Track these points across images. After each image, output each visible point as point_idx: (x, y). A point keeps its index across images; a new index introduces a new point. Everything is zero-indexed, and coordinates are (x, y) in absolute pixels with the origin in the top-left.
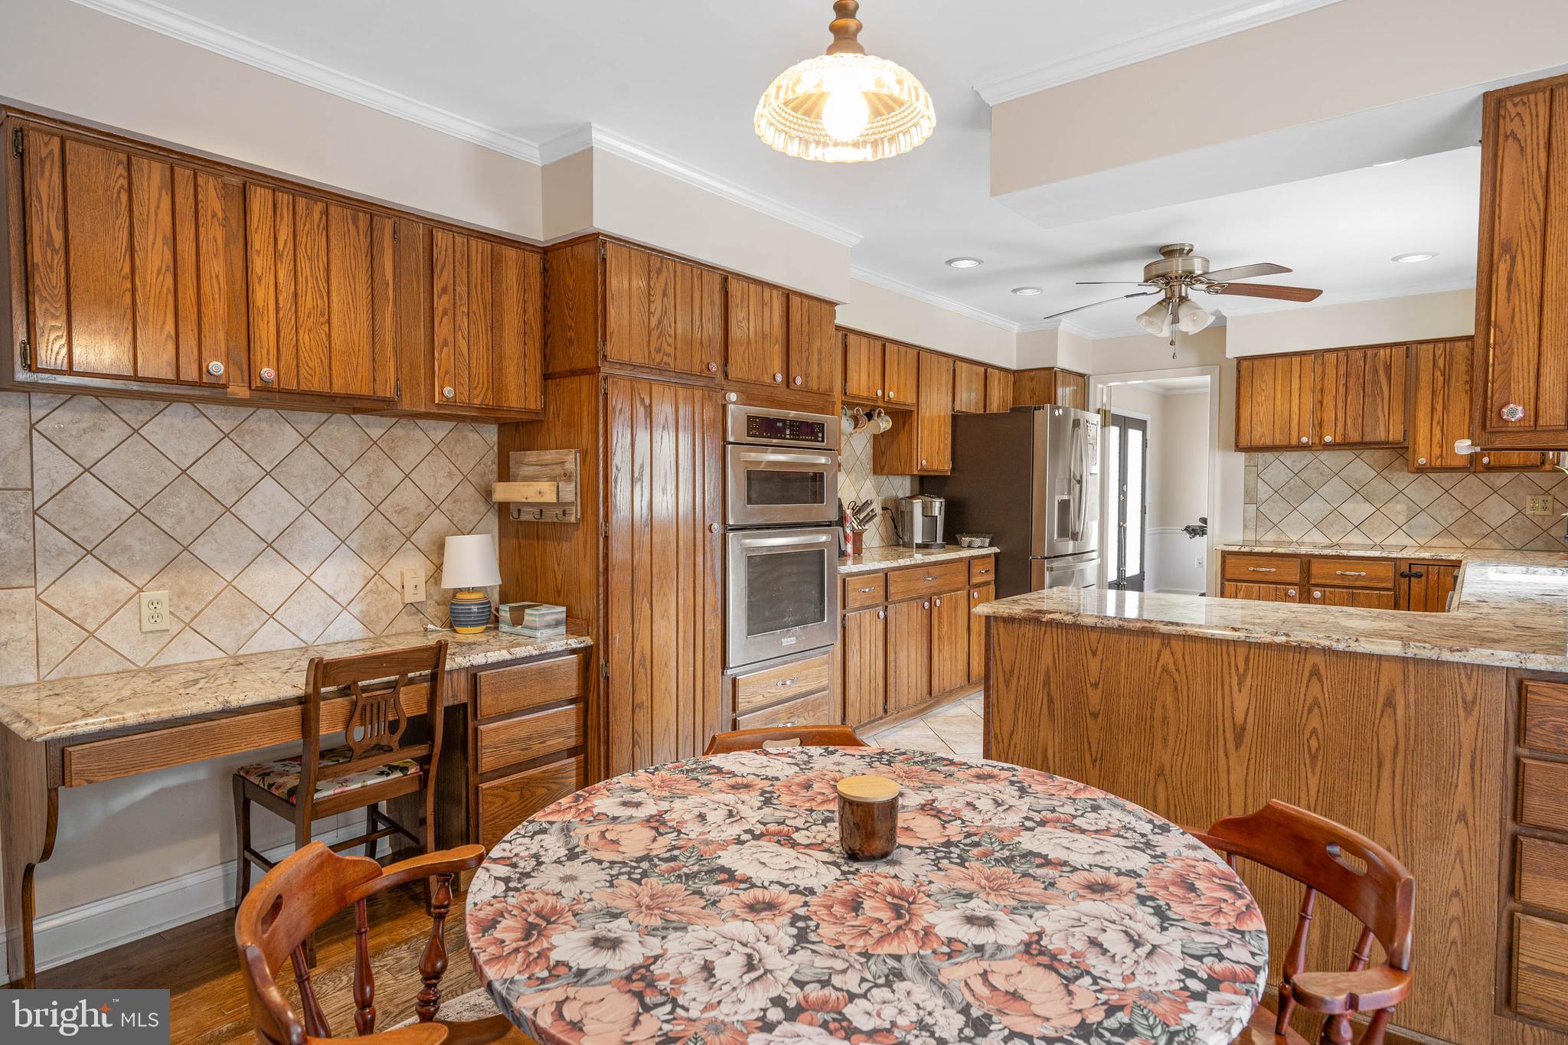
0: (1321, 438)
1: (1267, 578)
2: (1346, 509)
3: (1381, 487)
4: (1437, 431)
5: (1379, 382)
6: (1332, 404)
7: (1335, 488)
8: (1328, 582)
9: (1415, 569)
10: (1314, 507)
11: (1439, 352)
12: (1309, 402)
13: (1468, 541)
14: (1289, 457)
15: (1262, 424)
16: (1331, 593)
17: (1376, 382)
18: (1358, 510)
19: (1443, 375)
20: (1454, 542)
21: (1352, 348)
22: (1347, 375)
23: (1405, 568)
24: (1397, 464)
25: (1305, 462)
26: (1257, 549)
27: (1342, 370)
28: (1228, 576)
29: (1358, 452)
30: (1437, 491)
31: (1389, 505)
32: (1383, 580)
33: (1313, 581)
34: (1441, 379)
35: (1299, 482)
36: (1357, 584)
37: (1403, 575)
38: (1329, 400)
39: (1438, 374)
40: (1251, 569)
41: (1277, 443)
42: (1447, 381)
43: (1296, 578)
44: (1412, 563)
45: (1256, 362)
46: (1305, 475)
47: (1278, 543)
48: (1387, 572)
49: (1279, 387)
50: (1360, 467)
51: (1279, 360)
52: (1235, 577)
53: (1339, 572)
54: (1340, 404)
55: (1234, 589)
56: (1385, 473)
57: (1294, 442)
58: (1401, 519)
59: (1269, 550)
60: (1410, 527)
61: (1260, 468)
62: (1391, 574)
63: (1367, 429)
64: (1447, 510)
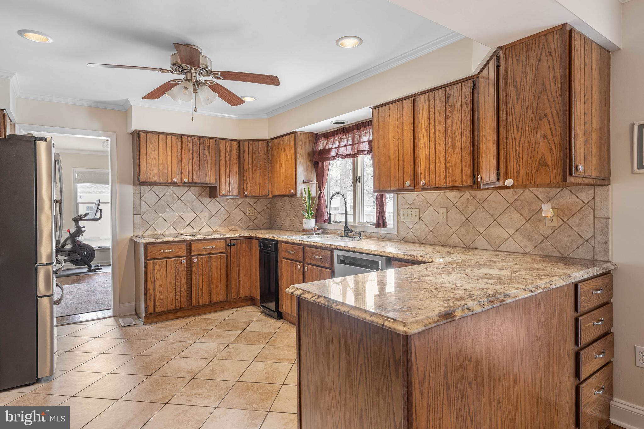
0: (182, 179)
1: (170, 255)
2: (184, 215)
3: (198, 205)
4: (228, 179)
5: (206, 155)
6: (186, 163)
7: (178, 206)
8: (200, 253)
9: (233, 242)
10: (170, 215)
11: (227, 145)
12: (176, 160)
13: (230, 228)
14: (157, 189)
15: (153, 169)
16: (202, 258)
17: (204, 154)
18: (189, 216)
19: (229, 155)
20: (225, 228)
21: (194, 136)
22: (192, 149)
23: (229, 242)
24: (204, 194)
25: (165, 192)
26: (165, 240)
27: (190, 146)
28: (149, 257)
29: (188, 188)
30: (218, 206)
31: (202, 213)
32: (222, 249)
33: (193, 254)
34: (228, 156)
35: (162, 202)
36: (212, 252)
37: (228, 245)
38: (185, 160)
39: (227, 154)
40: (162, 251)
41: (161, 180)
42: (230, 158)
43: (184, 253)
44: (231, 239)
45: (148, 135)
46: (165, 199)
47: (153, 236)
48: (222, 245)
49: (161, 150)
50: (190, 195)
51: (161, 136)
52: (153, 257)
53: (204, 247)
54: (190, 163)
55: (153, 265)
56: (200, 198)
57: (170, 181)
58: (206, 220)
59: (171, 239)
60: (210, 223)
61: (142, 195)
62: (224, 245)
63: (202, 177)
64: (222, 215)
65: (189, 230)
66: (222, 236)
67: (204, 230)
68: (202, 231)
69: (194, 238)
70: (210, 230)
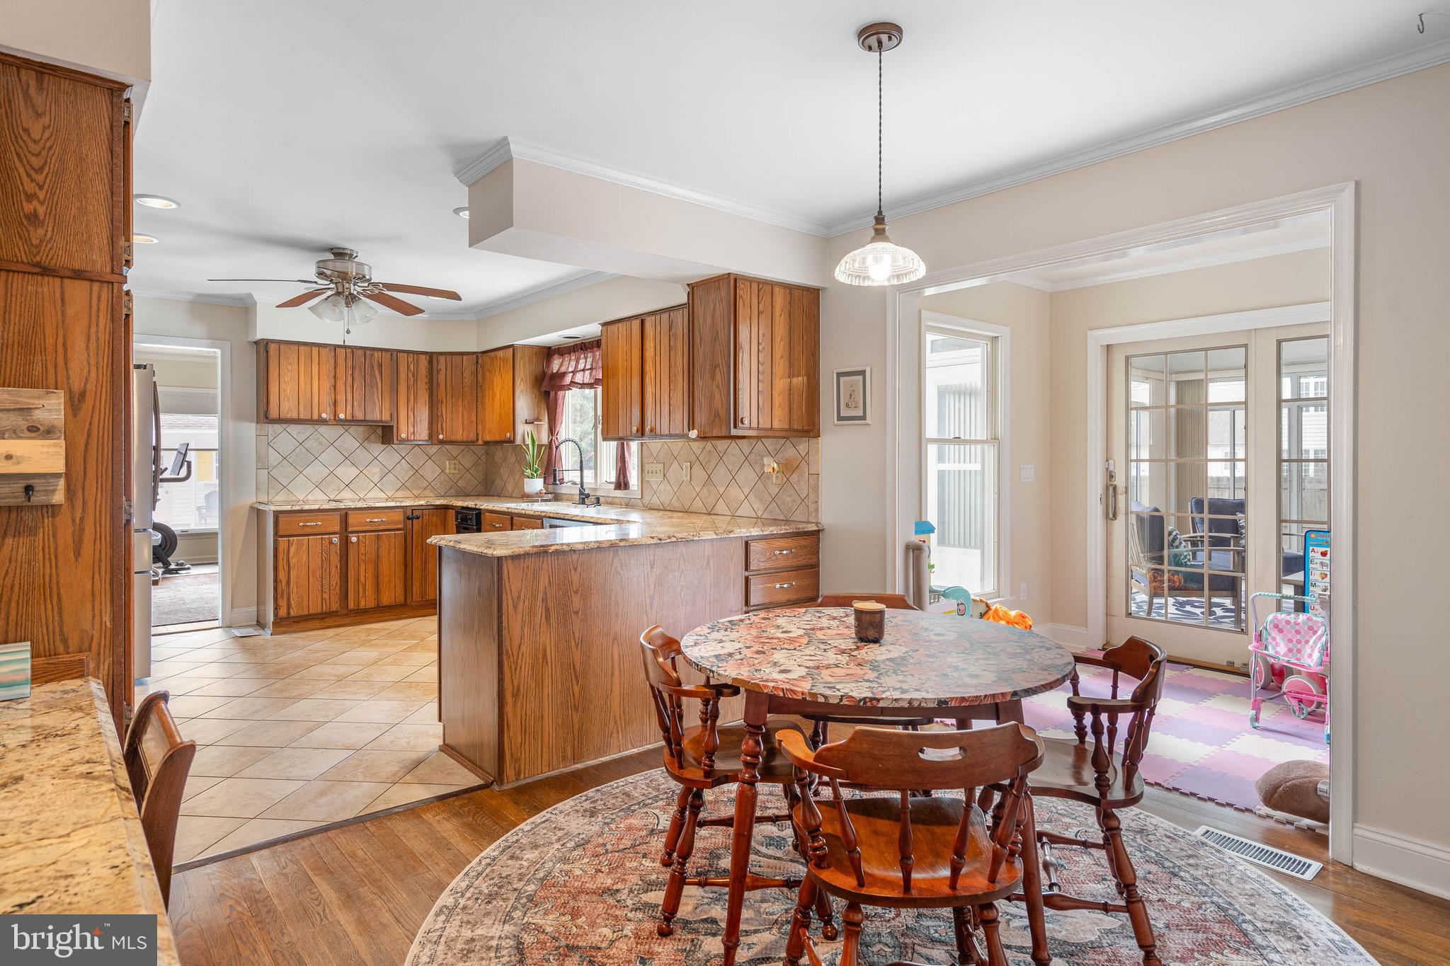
0: (335, 414)
1: (315, 531)
2: (339, 472)
3: (362, 455)
4: (411, 414)
5: (375, 377)
6: (343, 389)
7: (330, 456)
8: (361, 529)
9: (416, 513)
10: (316, 471)
11: (410, 360)
12: (327, 385)
13: (416, 492)
14: (294, 429)
15: (288, 399)
16: (363, 537)
17: (373, 376)
18: (348, 472)
19: (413, 376)
20: (407, 493)
21: (356, 347)
22: (353, 368)
23: (409, 513)
24: (372, 437)
25: (307, 434)
26: (306, 507)
27: (350, 364)
28: (281, 533)
29: (346, 427)
30: (397, 457)
31: (369, 468)
32: (397, 523)
33: (350, 529)
34: (412, 379)
35: (304, 450)
36: (381, 528)
37: (408, 518)
38: (340, 385)
39: (410, 375)
40: (301, 524)
41: (302, 417)
42: (416, 381)
43: (337, 529)
44: (413, 509)
45: (282, 346)
46: (307, 444)
47: (287, 502)
48: (399, 516)
49: (302, 370)
50: (350, 440)
51: (302, 348)
52: (288, 533)
53: (368, 520)
54: (349, 390)
55: (286, 544)
56: (365, 444)
57: (315, 417)
58: (376, 479)
59: (316, 507)
60: (382, 484)
61: (271, 438)
62: (402, 518)
63: (368, 411)
64: (403, 471)
65: (347, 494)
66: (398, 504)
67: (370, 495)
68: (368, 496)
69: (352, 505)
70: (382, 495)
